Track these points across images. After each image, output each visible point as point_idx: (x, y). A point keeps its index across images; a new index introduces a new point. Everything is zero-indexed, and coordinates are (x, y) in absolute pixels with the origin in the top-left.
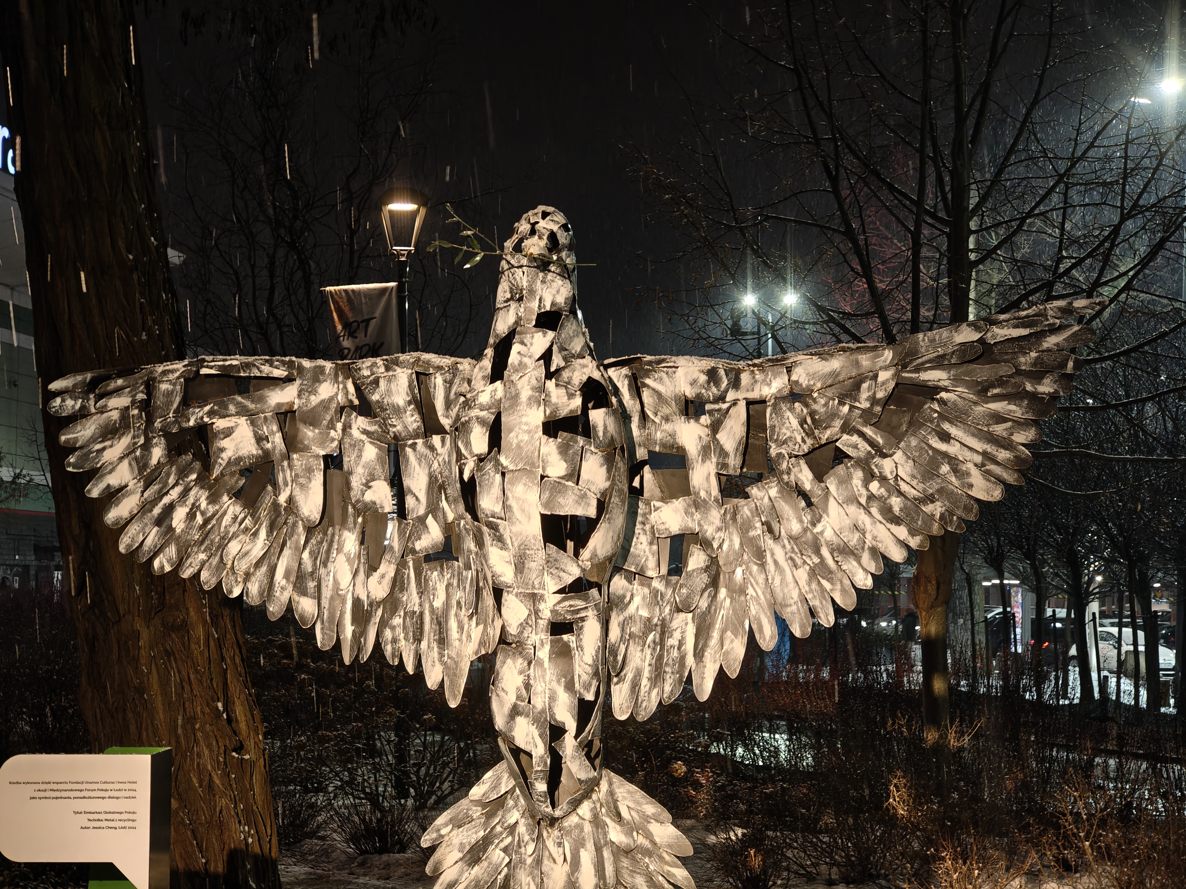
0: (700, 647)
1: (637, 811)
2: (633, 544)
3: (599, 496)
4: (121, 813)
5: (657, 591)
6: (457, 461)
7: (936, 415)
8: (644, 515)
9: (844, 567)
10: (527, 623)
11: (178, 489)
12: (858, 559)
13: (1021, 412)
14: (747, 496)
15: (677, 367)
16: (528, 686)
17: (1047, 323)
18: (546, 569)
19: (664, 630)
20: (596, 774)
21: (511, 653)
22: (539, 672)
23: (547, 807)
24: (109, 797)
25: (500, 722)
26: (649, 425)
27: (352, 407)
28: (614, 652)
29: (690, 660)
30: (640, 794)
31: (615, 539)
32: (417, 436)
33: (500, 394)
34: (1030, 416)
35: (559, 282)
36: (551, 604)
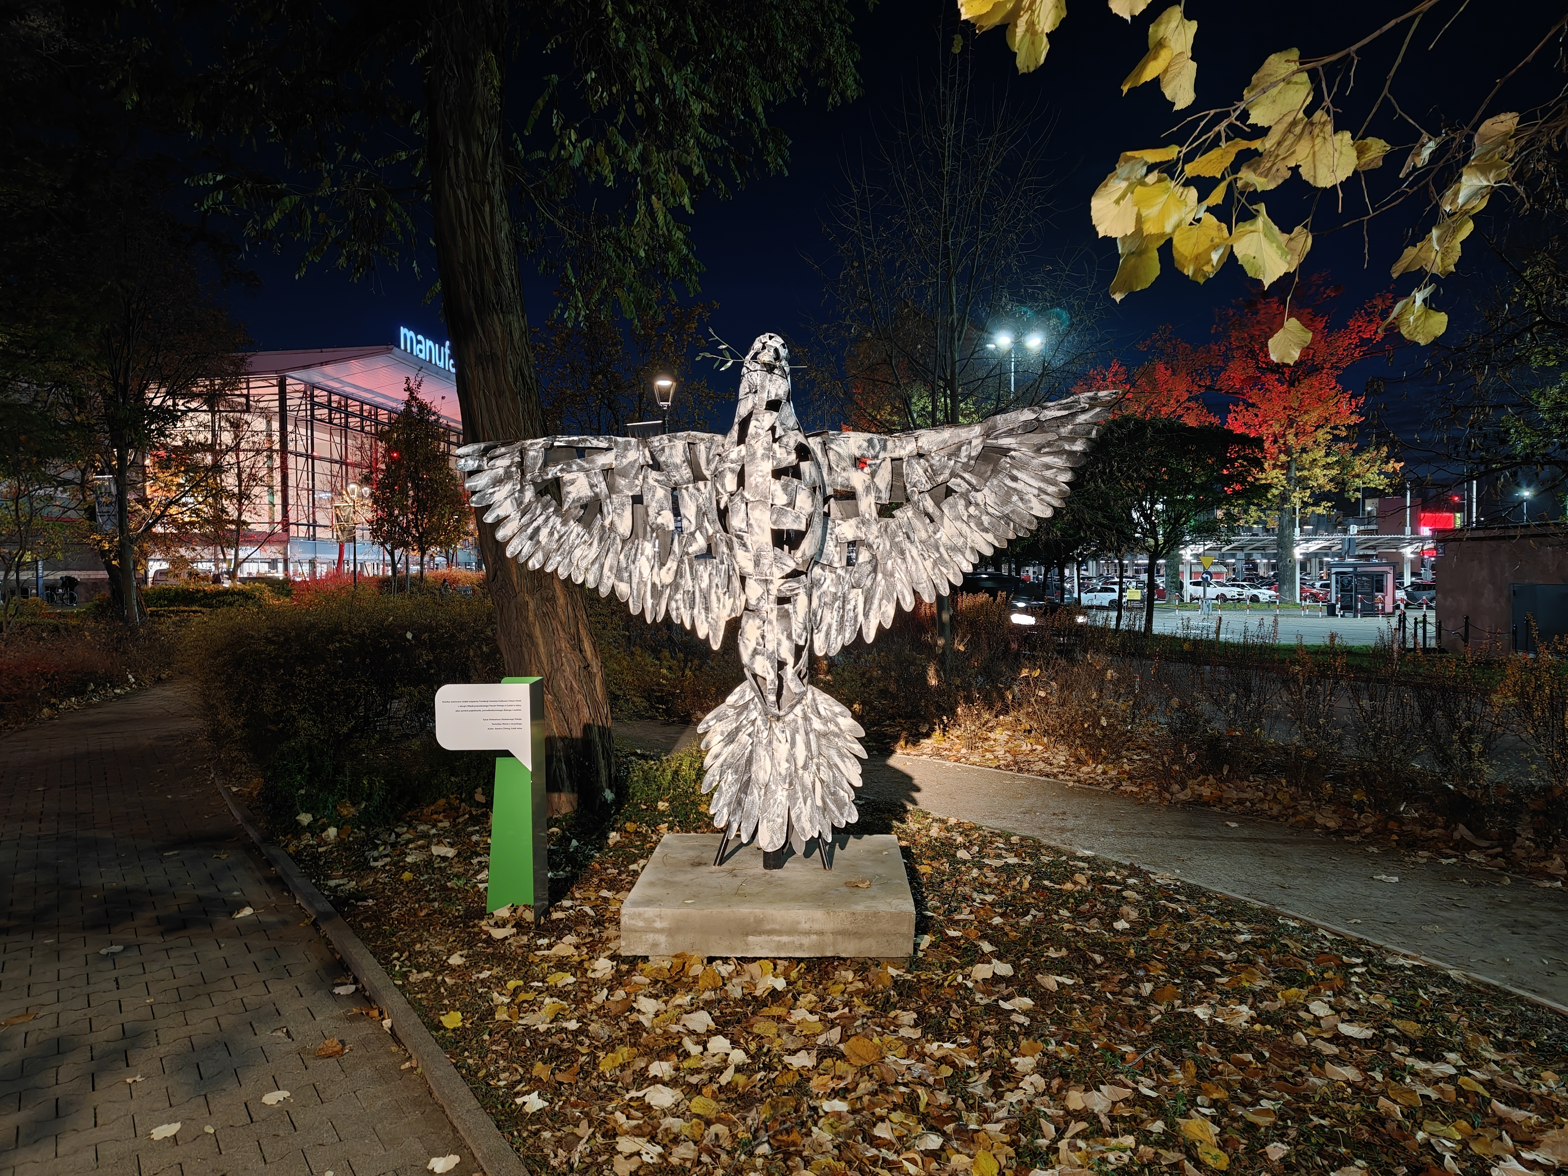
0: (867, 609)
1: (830, 710)
2: (826, 547)
3: (807, 517)
4: (512, 719)
5: (840, 576)
6: (716, 497)
7: (1008, 465)
8: (832, 529)
9: (955, 559)
10: (762, 598)
11: (543, 517)
12: (963, 554)
13: (1062, 462)
14: (893, 516)
15: (849, 438)
16: (763, 637)
17: (1079, 407)
18: (773, 563)
19: (845, 600)
20: (804, 688)
21: (752, 616)
22: (770, 628)
23: (775, 709)
24: (505, 710)
25: (745, 658)
26: (834, 473)
27: (649, 466)
28: (815, 615)
29: (861, 618)
30: (831, 700)
31: (815, 544)
32: (689, 482)
33: (743, 453)
34: (1068, 465)
35: (780, 381)
36: (777, 585)
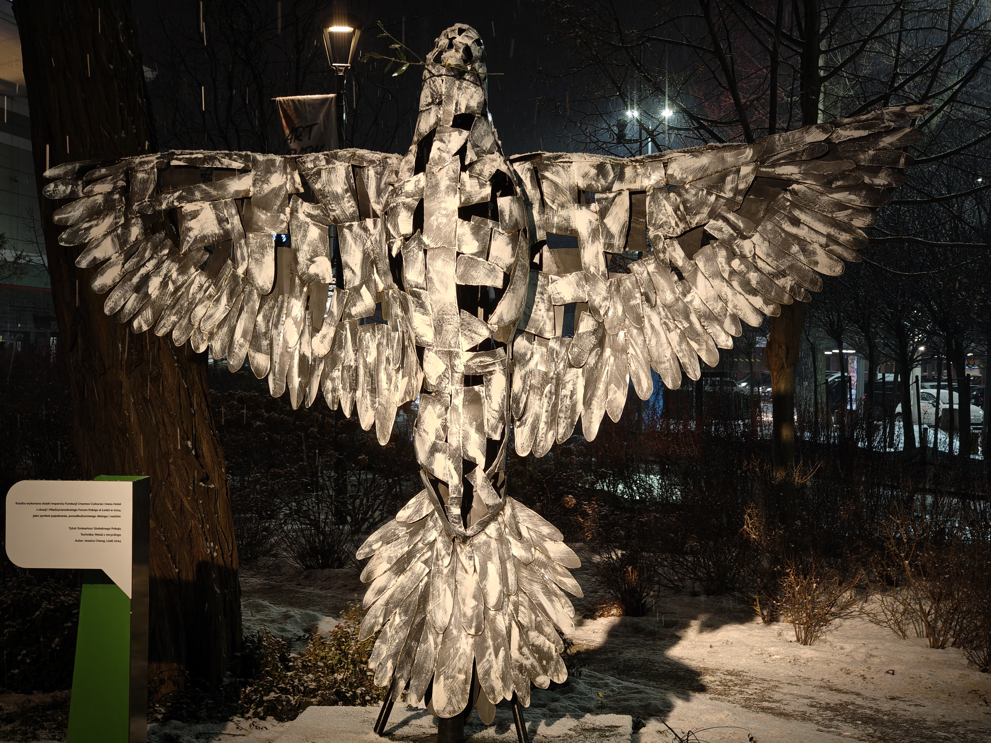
0: (588, 396)
1: (535, 532)
2: (533, 310)
3: (505, 270)
4: (108, 529)
5: (553, 350)
6: (386, 240)
7: (788, 203)
8: (543, 286)
9: (709, 331)
10: (445, 376)
11: (153, 262)
12: (721, 324)
13: (859, 201)
14: (629, 271)
15: (572, 162)
16: (445, 428)
17: (883, 125)
18: (460, 331)
19: (559, 382)
20: (501, 500)
21: (431, 400)
22: (454, 416)
23: (460, 527)
24: (99, 516)
25: (422, 457)
26: (547, 211)
27: (299, 194)
28: (517, 401)
29: (580, 408)
30: (537, 518)
31: (518, 306)
32: (353, 219)
33: (423, 183)
34: (867, 204)
35: (472, 89)
36: (465, 360)
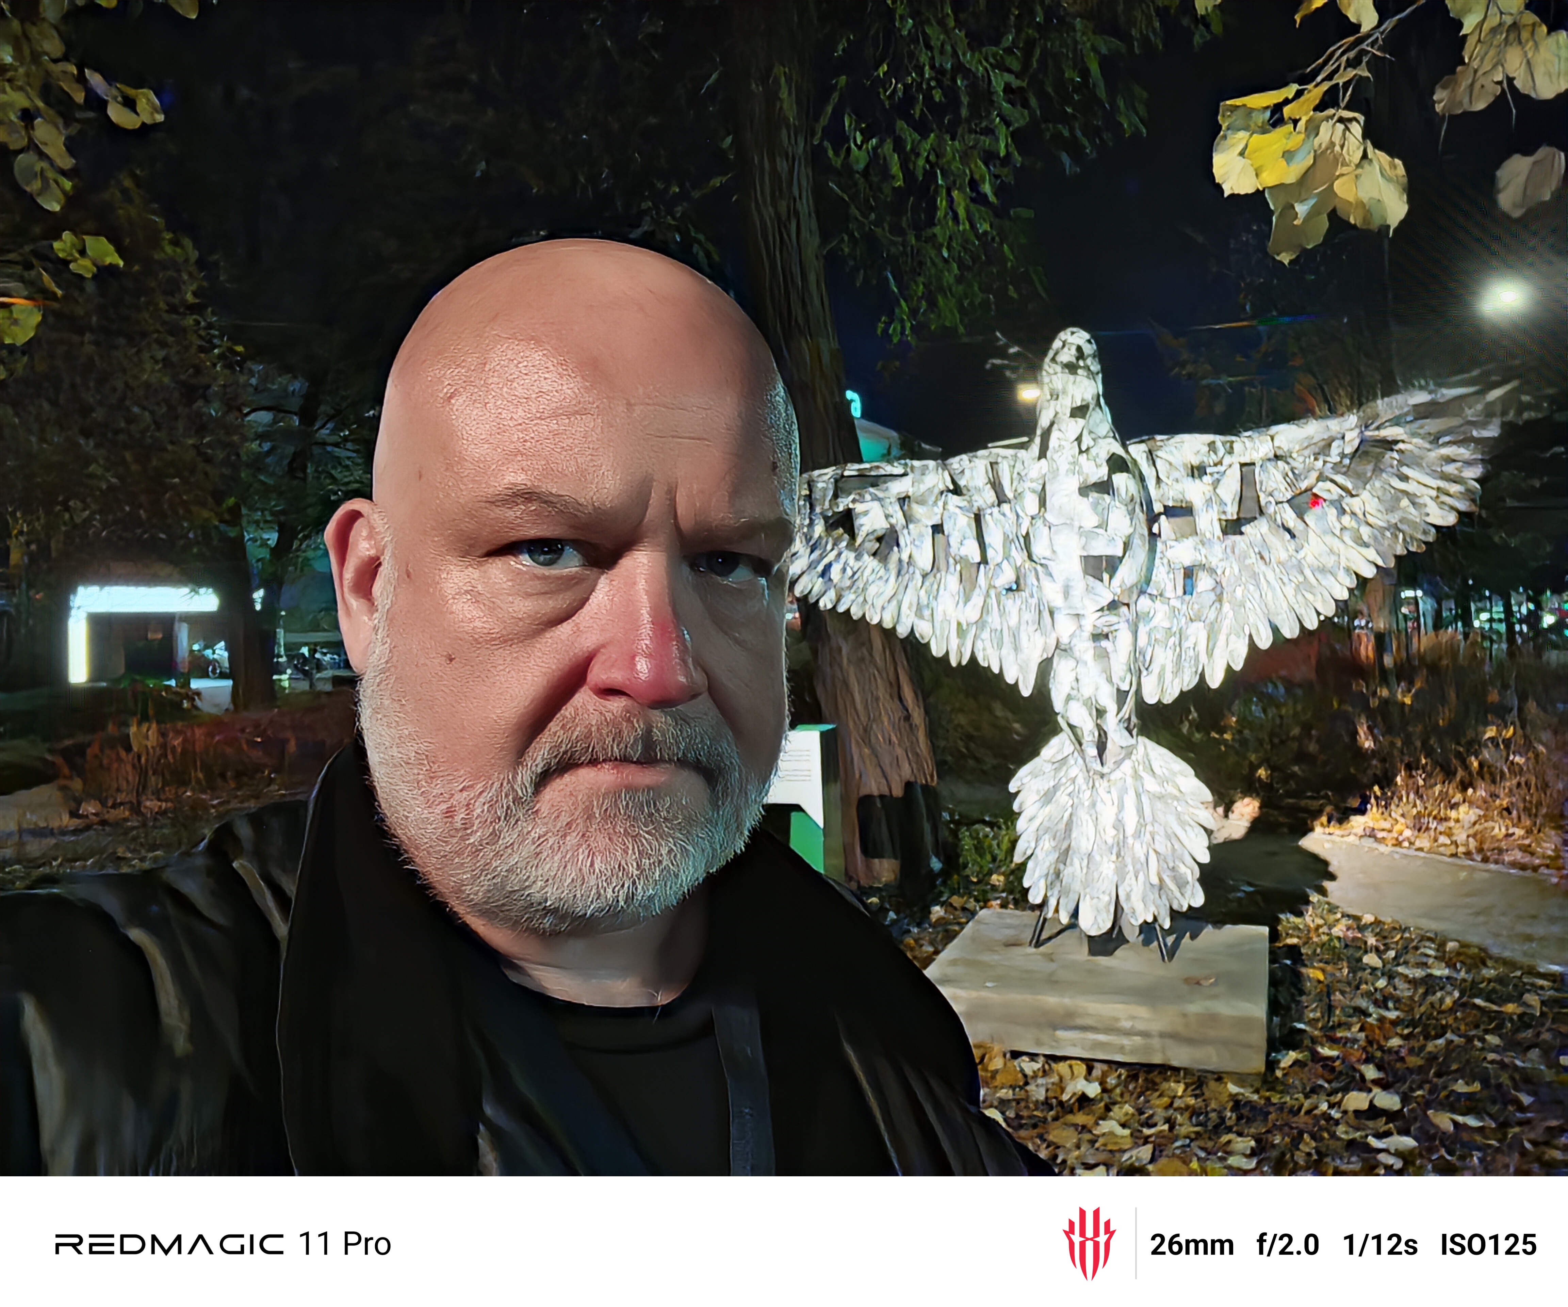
0: (1210, 647)
1: (1167, 769)
2: (1154, 574)
3: (1124, 539)
5: (1175, 607)
6: (1018, 521)
8: (1162, 552)
9: (1324, 583)
10: (1075, 635)
12: (1335, 576)
15: (1184, 442)
16: (1077, 680)
18: (1086, 595)
20: (1134, 741)
21: (1064, 656)
22: (1085, 670)
23: (1097, 765)
25: (1058, 705)
26: (1163, 486)
30: (1168, 754)
31: (1139, 570)
32: (992, 506)
33: (1045, 469)
35: (1087, 382)
36: (1092, 621)
